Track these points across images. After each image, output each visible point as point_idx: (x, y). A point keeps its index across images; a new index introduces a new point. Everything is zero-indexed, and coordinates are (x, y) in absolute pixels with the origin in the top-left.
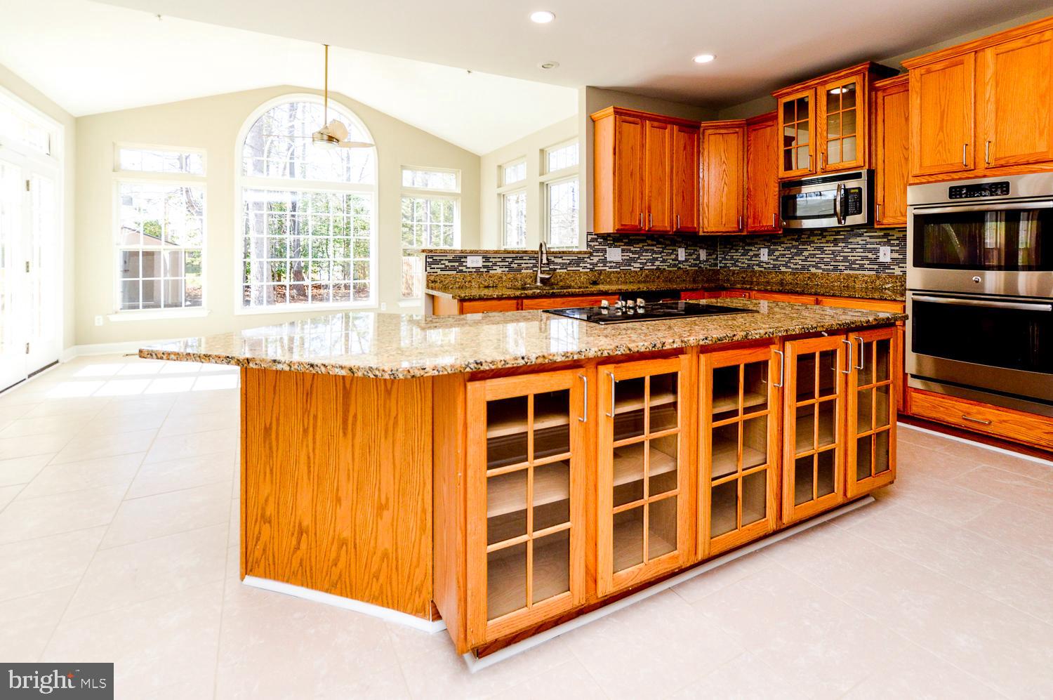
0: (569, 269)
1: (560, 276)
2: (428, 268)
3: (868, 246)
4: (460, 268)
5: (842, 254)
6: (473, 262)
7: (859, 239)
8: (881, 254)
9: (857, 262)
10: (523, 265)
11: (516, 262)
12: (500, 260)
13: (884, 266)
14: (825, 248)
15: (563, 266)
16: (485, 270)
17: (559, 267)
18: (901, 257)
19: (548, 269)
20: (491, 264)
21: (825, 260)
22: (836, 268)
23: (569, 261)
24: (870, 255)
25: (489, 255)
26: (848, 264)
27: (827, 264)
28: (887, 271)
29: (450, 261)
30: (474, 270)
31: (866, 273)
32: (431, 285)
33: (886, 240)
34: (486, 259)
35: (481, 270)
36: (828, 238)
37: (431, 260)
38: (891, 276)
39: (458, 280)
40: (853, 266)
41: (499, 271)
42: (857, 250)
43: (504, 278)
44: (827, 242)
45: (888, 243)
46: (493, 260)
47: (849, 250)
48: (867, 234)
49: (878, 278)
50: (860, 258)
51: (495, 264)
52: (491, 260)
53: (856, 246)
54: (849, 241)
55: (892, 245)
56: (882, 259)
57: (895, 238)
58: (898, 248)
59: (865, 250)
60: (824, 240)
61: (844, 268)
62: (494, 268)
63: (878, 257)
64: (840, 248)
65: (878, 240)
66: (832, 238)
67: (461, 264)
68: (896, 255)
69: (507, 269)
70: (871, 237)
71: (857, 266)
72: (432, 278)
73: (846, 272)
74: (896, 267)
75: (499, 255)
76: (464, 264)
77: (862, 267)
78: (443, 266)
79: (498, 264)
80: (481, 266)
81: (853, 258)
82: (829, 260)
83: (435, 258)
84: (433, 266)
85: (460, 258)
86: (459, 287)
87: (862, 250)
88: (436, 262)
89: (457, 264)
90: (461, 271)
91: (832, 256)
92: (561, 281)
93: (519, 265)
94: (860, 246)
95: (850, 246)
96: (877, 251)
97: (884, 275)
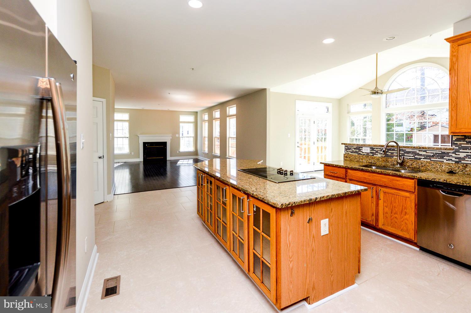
0: (432, 159)
1: (422, 163)
2: (346, 151)
4: (359, 152)
6: (365, 150)
10: (394, 154)
11: (390, 151)
12: (380, 150)
15: (427, 157)
16: (372, 154)
17: (423, 157)
19: (413, 158)
20: (375, 152)
23: (432, 154)
25: (374, 147)
29: (355, 149)
30: (366, 154)
32: (345, 158)
34: (372, 149)
35: (370, 154)
37: (347, 148)
39: (356, 158)
41: (379, 155)
43: (381, 159)
46: (377, 150)
51: (377, 152)
52: (375, 150)
62: (376, 154)
67: (360, 150)
69: (384, 155)
72: (346, 155)
75: (379, 148)
76: (361, 151)
78: (352, 151)
79: (379, 152)
80: (369, 152)
83: (348, 147)
84: (347, 150)
85: (359, 148)
86: (357, 161)
88: (349, 149)
89: (358, 150)
90: (360, 154)
92: (422, 166)
93: (392, 153)
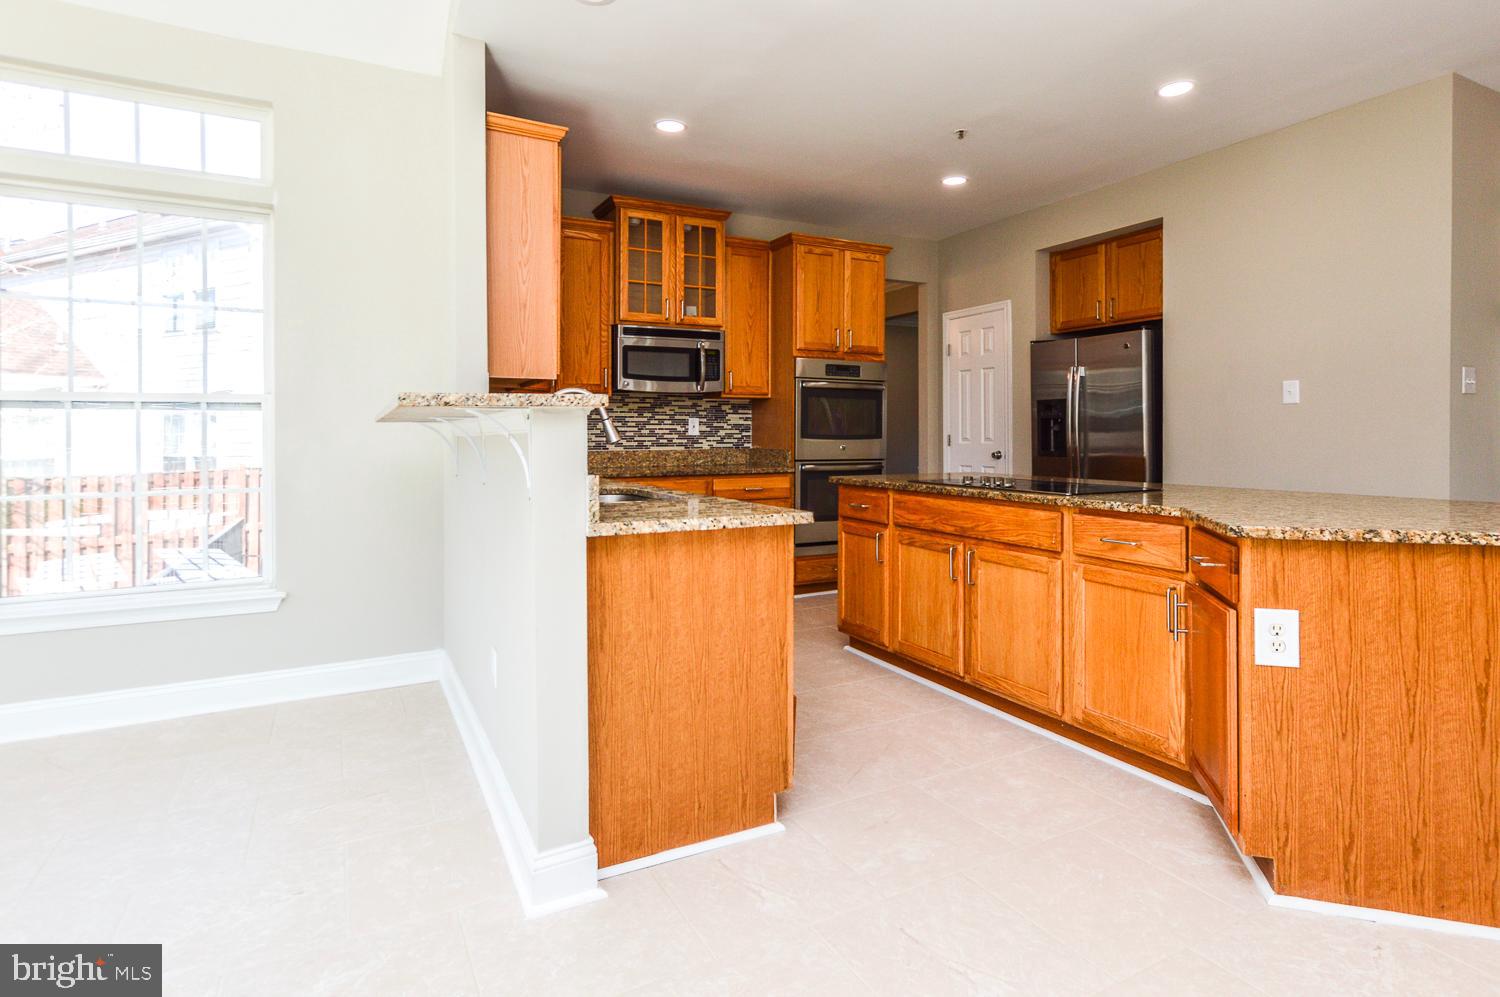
3: (676, 417)
5: (647, 427)
7: (667, 409)
8: (690, 427)
9: (665, 436)
13: (693, 440)
14: (627, 419)
18: (708, 429)
21: (627, 434)
22: (641, 445)
24: (679, 428)
26: (654, 439)
27: (631, 439)
28: (695, 445)
31: (676, 448)
33: (694, 411)
36: (631, 406)
38: (703, 451)
40: (661, 441)
42: (666, 422)
44: (630, 411)
45: (696, 415)
47: (657, 422)
48: (676, 403)
49: (690, 453)
50: (668, 431)
53: (664, 417)
54: (656, 410)
55: (700, 417)
56: (690, 433)
57: (703, 408)
58: (705, 420)
59: (675, 422)
60: (625, 409)
61: (650, 443)
63: (686, 430)
64: (646, 419)
65: (686, 411)
66: (636, 406)
68: (704, 428)
70: (680, 407)
71: (665, 441)
73: (652, 449)
74: (704, 441)
77: (670, 442)
81: (661, 432)
82: (632, 434)
87: (670, 422)
91: (636, 429)
94: (668, 417)
95: (657, 417)
96: (685, 423)
97: (696, 451)
